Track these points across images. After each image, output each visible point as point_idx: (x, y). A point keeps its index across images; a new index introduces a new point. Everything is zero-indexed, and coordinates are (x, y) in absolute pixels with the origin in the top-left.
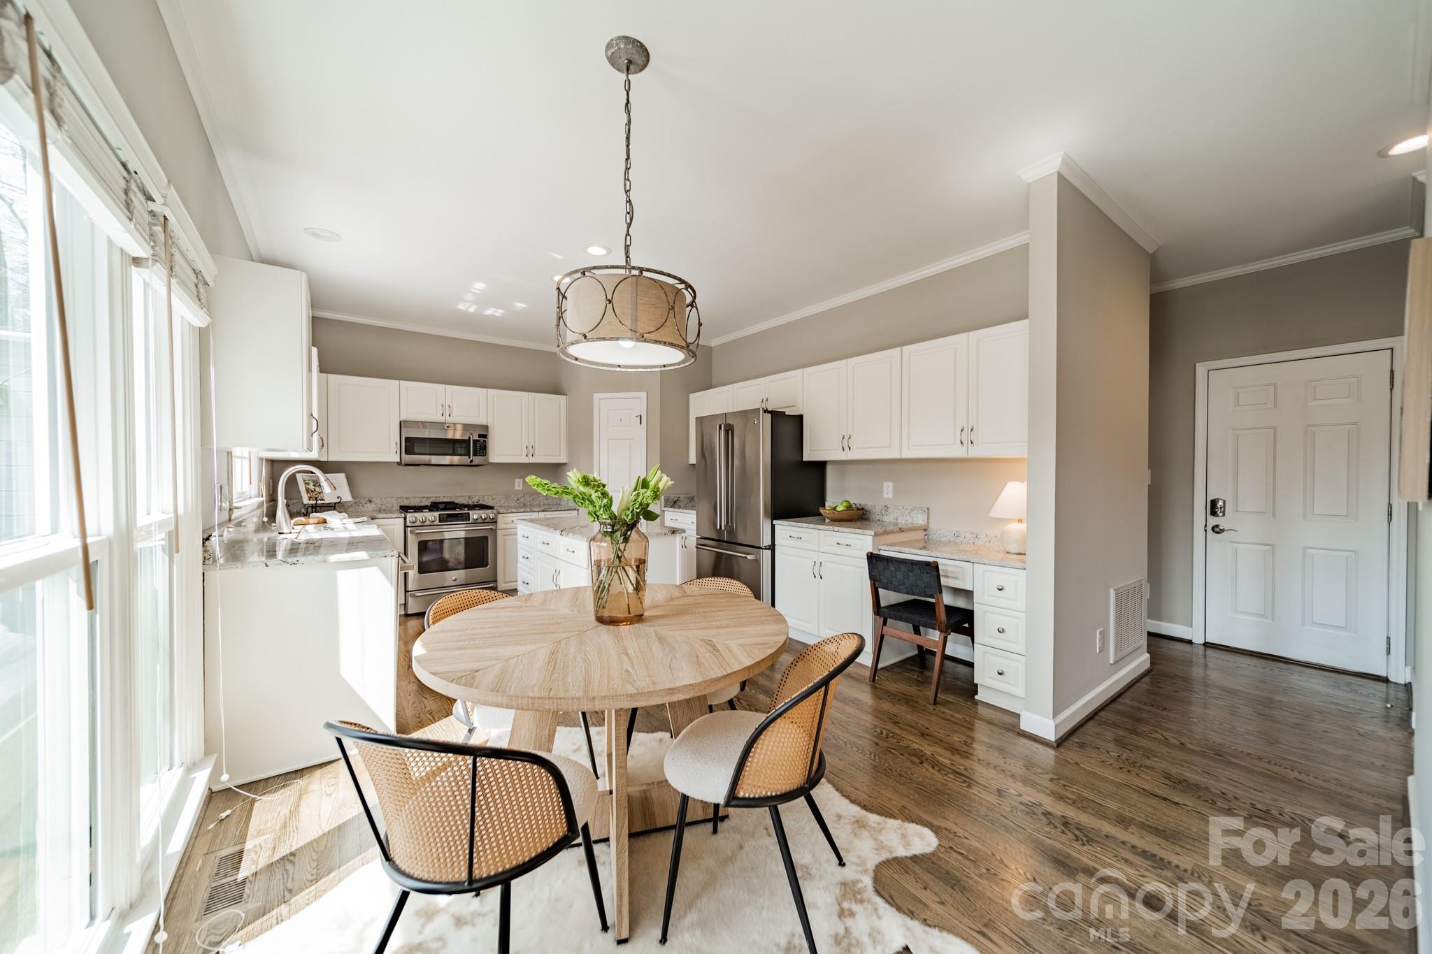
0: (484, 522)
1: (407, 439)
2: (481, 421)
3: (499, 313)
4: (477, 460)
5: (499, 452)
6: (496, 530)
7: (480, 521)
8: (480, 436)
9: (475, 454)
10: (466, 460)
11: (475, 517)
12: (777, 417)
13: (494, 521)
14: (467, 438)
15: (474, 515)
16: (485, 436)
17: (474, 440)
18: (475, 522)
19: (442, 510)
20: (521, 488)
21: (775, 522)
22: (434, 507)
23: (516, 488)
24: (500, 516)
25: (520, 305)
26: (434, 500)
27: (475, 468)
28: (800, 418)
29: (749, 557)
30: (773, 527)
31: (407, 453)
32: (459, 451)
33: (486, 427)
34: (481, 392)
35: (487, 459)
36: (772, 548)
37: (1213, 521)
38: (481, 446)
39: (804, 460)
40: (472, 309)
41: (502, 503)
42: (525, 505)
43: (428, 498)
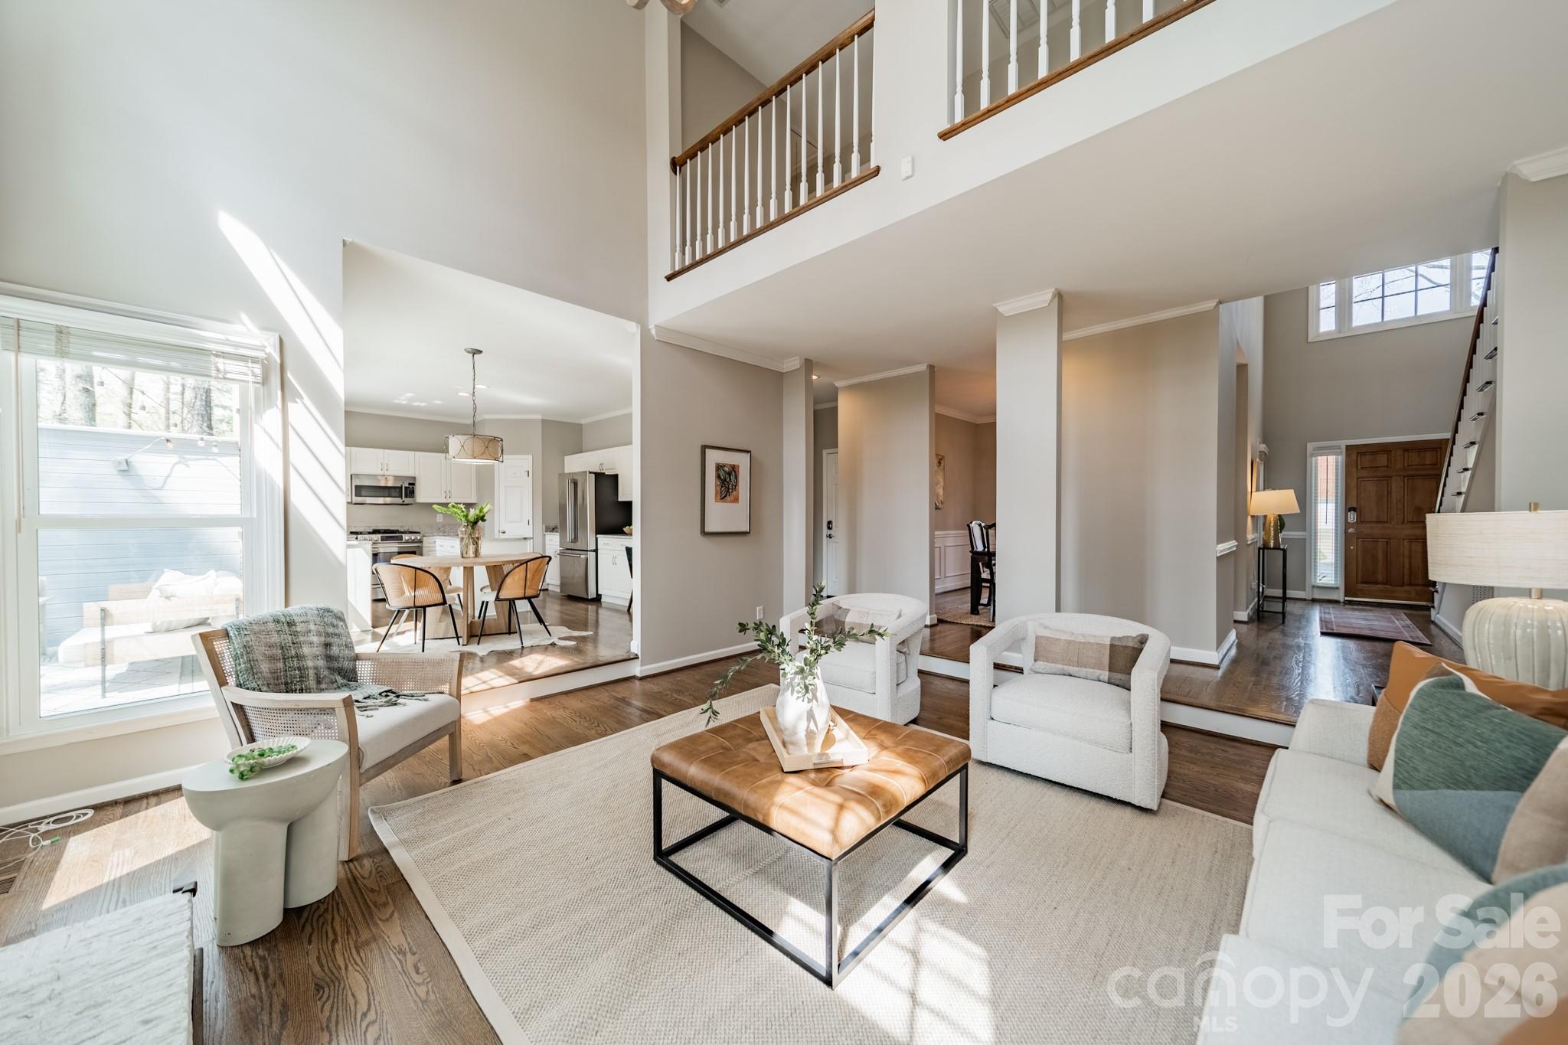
0: (413, 542)
1: (356, 487)
2: (411, 474)
3: (423, 404)
4: (408, 500)
5: (422, 496)
6: (422, 547)
7: (410, 541)
8: (410, 484)
9: (406, 497)
10: (398, 500)
11: (407, 538)
12: (599, 476)
13: (421, 541)
14: (400, 485)
15: (406, 537)
16: (414, 484)
17: (406, 488)
18: (407, 542)
19: (383, 533)
20: (441, 521)
21: (598, 536)
22: (375, 532)
23: (438, 521)
24: (425, 538)
25: (438, 402)
26: (375, 528)
27: (405, 506)
28: (616, 477)
29: (582, 556)
30: (597, 539)
31: (356, 496)
32: (394, 494)
33: (415, 478)
34: (411, 454)
35: (414, 500)
36: (596, 551)
37: (830, 532)
38: (410, 491)
39: (619, 500)
40: (404, 402)
41: (427, 531)
42: (444, 532)
43: (369, 527)
